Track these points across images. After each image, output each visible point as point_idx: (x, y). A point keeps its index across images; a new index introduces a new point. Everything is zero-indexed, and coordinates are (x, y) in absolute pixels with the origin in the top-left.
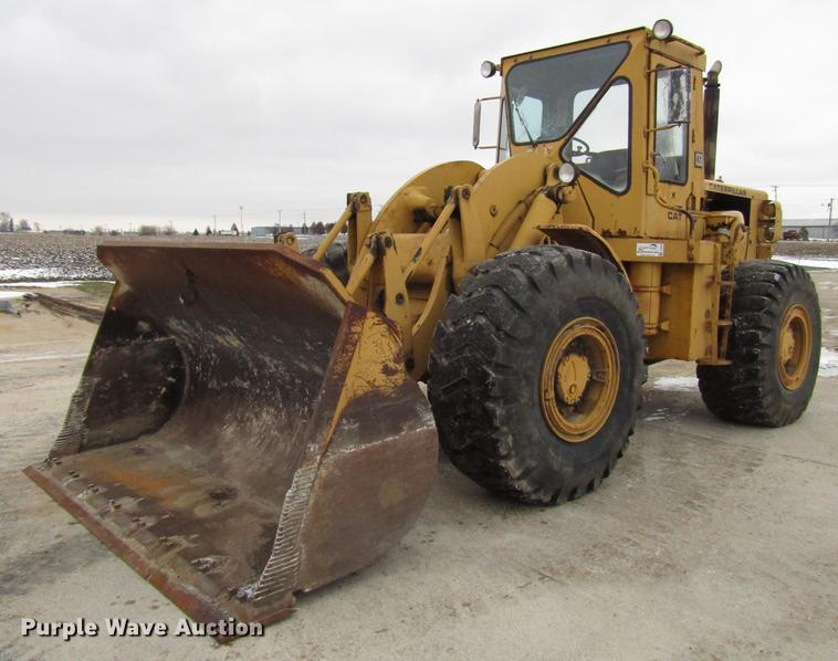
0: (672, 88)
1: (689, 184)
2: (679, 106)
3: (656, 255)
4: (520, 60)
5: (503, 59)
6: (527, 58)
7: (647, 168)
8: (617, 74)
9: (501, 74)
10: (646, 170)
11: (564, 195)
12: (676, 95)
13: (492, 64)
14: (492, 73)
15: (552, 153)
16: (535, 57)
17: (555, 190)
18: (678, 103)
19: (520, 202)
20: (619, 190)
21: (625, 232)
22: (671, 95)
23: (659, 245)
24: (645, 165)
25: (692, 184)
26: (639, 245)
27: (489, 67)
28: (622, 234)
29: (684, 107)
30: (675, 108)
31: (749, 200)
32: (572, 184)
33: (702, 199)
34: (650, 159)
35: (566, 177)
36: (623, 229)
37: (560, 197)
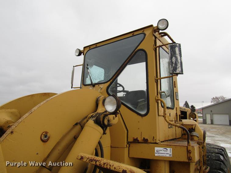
0: (171, 54)
1: (175, 109)
2: (176, 64)
3: (168, 155)
4: (92, 47)
5: (85, 48)
6: (95, 46)
7: (158, 100)
8: (139, 48)
9: (83, 55)
10: (157, 101)
11: (108, 121)
12: (174, 58)
13: (79, 50)
14: (80, 55)
15: (103, 90)
16: (98, 45)
17: (102, 117)
18: (176, 62)
19: (76, 124)
20: (143, 113)
21: (147, 140)
22: (171, 58)
23: (169, 149)
24: (157, 98)
25: (176, 108)
26: (156, 149)
27: (78, 51)
28: (145, 141)
29: (179, 65)
30: (174, 65)
31: (186, 112)
32: (115, 113)
33: (179, 115)
34: (159, 95)
35: (110, 108)
36: (146, 138)
37: (106, 122)
